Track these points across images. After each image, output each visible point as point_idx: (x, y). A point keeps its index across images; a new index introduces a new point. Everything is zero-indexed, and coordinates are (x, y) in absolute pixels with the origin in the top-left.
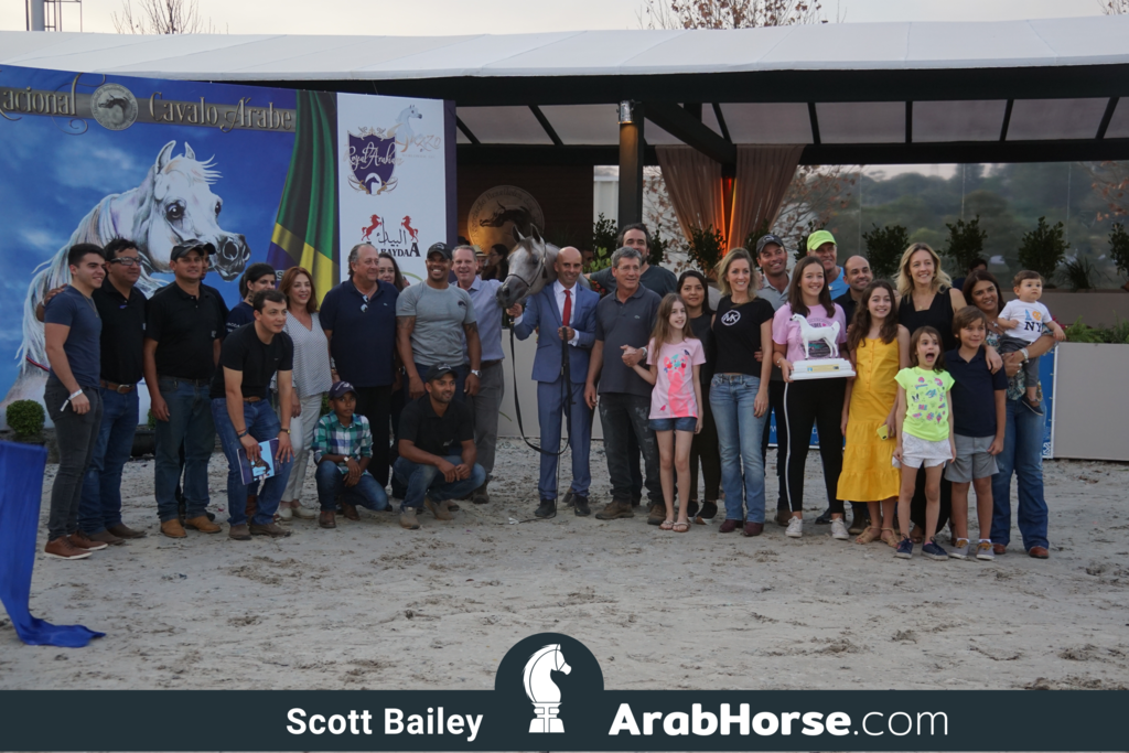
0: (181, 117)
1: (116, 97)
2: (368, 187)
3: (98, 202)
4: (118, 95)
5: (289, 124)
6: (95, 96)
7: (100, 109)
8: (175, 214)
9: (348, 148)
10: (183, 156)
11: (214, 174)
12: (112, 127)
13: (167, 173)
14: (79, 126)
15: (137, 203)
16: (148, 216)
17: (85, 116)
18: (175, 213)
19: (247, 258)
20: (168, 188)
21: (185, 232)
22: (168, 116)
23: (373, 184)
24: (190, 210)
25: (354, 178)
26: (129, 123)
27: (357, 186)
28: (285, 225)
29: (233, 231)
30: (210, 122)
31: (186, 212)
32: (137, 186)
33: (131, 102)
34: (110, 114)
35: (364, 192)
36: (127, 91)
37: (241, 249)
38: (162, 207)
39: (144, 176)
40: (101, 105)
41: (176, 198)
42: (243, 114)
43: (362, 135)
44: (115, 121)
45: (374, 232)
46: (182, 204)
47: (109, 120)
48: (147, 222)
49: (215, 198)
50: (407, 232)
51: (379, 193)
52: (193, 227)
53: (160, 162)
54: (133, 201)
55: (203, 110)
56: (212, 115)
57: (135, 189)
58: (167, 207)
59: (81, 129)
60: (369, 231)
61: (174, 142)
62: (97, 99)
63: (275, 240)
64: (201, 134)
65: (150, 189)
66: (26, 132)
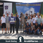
4: (28, 4)
5: (40, 5)
10: (32, 8)
11: (34, 9)
17: (26, 6)
20: (31, 10)
26: (29, 6)
39: (29, 10)
42: (37, 5)
49: (34, 11)
64: (34, 6)
66: (22, 7)
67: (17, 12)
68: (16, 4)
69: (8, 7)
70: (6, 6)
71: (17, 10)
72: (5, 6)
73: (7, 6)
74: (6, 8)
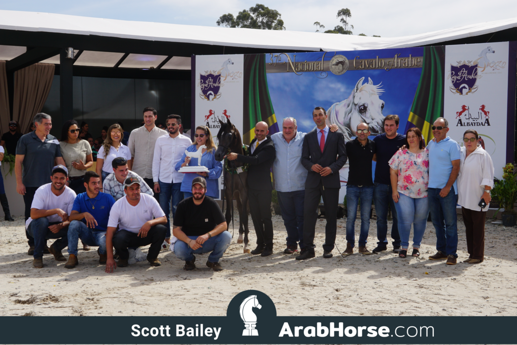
0: (367, 66)
1: (340, 60)
2: (461, 91)
4: (341, 60)
5: (419, 64)
6: (331, 61)
7: (333, 67)
8: (363, 110)
9: (450, 73)
10: (368, 83)
11: (381, 91)
12: (338, 74)
13: (360, 92)
14: (324, 75)
15: (346, 106)
16: (351, 112)
17: (327, 71)
20: (360, 98)
21: (367, 118)
22: (362, 66)
23: (464, 90)
24: (370, 108)
25: (453, 87)
26: (345, 71)
27: (455, 91)
28: (415, 113)
30: (381, 67)
31: (368, 109)
33: (346, 62)
34: (337, 68)
35: (459, 94)
36: (344, 57)
38: (357, 107)
39: (350, 94)
40: (333, 65)
41: (364, 103)
43: (458, 65)
44: (339, 71)
45: (463, 114)
46: (366, 105)
47: (336, 71)
48: (350, 114)
49: (381, 102)
50: (483, 113)
51: (467, 94)
52: (371, 116)
53: (357, 87)
54: (345, 105)
55: (377, 62)
56: (381, 63)
57: (346, 100)
58: (359, 107)
60: (460, 114)
61: (364, 78)
63: (409, 120)
64: (376, 73)
65: (352, 99)
66: (304, 80)
67: (271, 114)
68: (269, 58)
69: (222, 79)
70: (211, 75)
72: (202, 77)
73: (216, 78)
74: (208, 85)
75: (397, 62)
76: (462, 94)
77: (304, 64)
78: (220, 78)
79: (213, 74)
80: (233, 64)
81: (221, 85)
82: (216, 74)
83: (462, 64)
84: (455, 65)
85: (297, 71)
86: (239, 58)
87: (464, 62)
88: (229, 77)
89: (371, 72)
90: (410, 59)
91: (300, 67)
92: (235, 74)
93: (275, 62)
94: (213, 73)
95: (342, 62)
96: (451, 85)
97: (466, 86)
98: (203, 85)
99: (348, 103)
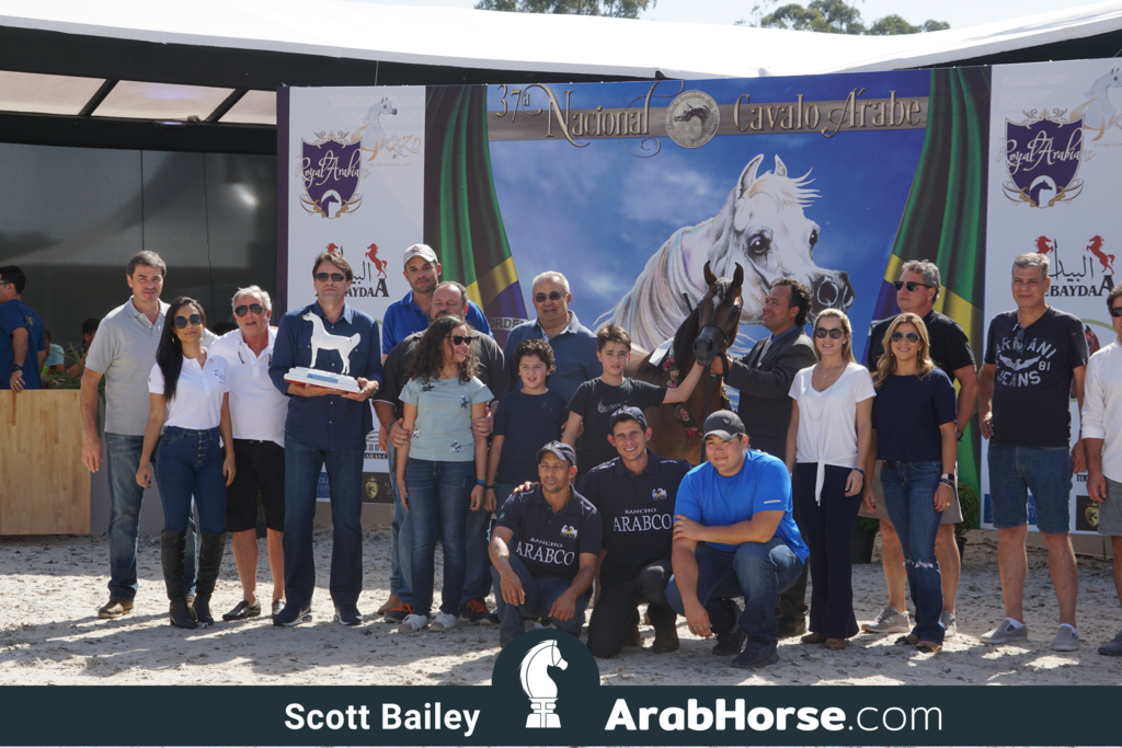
0: (772, 123)
1: (695, 107)
2: (1034, 197)
3: (668, 237)
4: (697, 104)
5: (916, 118)
6: (671, 108)
7: (675, 124)
9: (1004, 143)
10: (772, 173)
11: (811, 194)
12: (689, 144)
13: (751, 197)
14: (651, 147)
15: (713, 237)
16: (725, 252)
17: (658, 135)
18: (759, 247)
19: (849, 303)
20: (751, 215)
21: (770, 271)
22: (756, 123)
23: (1042, 192)
24: (777, 242)
25: (1013, 185)
26: (709, 137)
27: (1016, 196)
29: (833, 269)
30: (809, 127)
31: (772, 245)
32: (713, 216)
33: (712, 110)
34: (687, 129)
35: (1028, 204)
36: (707, 97)
37: (841, 291)
38: (743, 240)
39: (722, 202)
40: (677, 119)
41: (761, 228)
43: (1027, 122)
44: (692, 137)
46: (767, 235)
47: (686, 136)
48: (723, 260)
49: (810, 225)
50: (1096, 259)
51: (1051, 204)
52: (780, 264)
53: (742, 184)
54: (708, 234)
55: (800, 112)
56: (811, 116)
57: (711, 219)
58: (749, 240)
59: (654, 150)
61: (761, 156)
62: (673, 112)
63: (889, 277)
64: (796, 142)
65: (730, 218)
66: (593, 160)
67: (502, 258)
68: (497, 98)
70: (332, 145)
71: (508, 210)
74: (326, 173)
75: (854, 111)
76: (1037, 205)
77: (595, 116)
78: (358, 154)
79: (338, 141)
80: (395, 112)
81: (361, 174)
82: (346, 142)
83: (1037, 118)
84: (1019, 120)
85: (575, 137)
86: (413, 98)
87: (1045, 112)
88: (385, 149)
89: (782, 139)
90: (892, 104)
91: (583, 123)
92: (402, 142)
93: (512, 108)
94: (337, 139)
95: (701, 110)
96: (1007, 178)
97: (1050, 182)
98: (312, 172)
99: (717, 227)
